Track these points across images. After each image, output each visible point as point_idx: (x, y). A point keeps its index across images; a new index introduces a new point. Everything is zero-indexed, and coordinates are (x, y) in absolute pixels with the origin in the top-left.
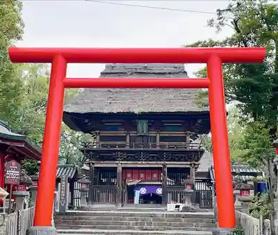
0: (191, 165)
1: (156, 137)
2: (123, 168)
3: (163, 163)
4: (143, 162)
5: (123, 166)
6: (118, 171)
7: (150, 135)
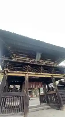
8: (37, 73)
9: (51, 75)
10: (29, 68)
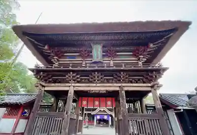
0: (152, 87)
1: (109, 63)
2: (75, 91)
3: (120, 85)
4: (98, 85)
5: (76, 89)
6: (69, 94)
7: (104, 62)
9: (120, 87)
10: (73, 77)
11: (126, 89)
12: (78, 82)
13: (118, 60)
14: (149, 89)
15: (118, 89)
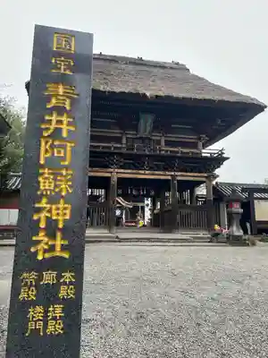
0: (208, 177)
1: (160, 141)
2: (118, 179)
3: (172, 173)
4: (147, 172)
5: (119, 175)
6: (112, 183)
7: (153, 138)
8: (134, 171)
9: (172, 175)
10: (117, 160)
11: (179, 178)
12: (121, 167)
13: (173, 137)
14: (204, 179)
15: (169, 178)
